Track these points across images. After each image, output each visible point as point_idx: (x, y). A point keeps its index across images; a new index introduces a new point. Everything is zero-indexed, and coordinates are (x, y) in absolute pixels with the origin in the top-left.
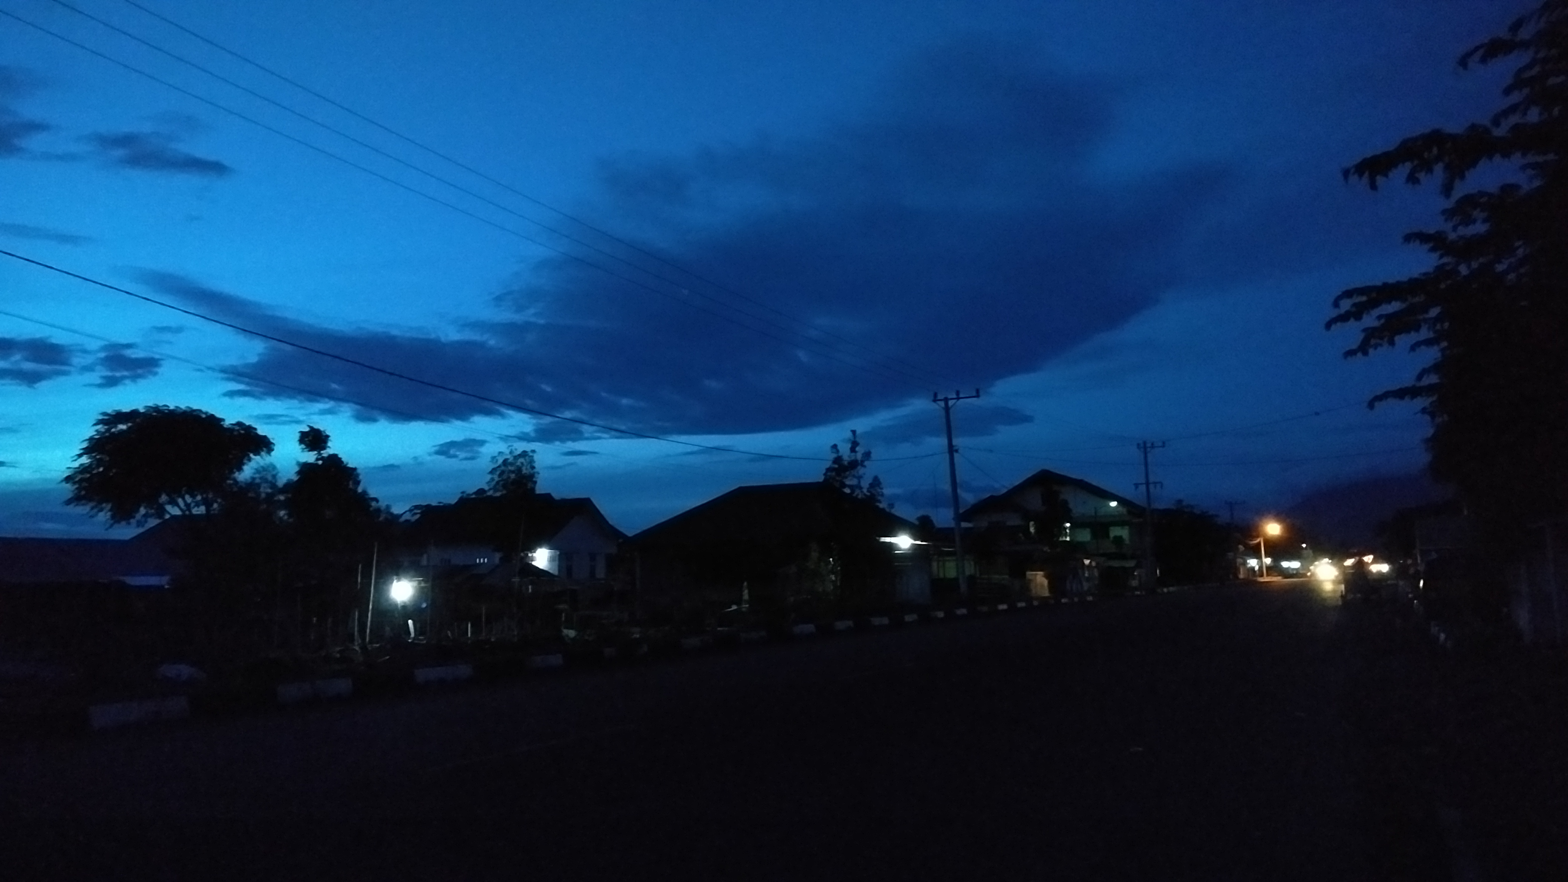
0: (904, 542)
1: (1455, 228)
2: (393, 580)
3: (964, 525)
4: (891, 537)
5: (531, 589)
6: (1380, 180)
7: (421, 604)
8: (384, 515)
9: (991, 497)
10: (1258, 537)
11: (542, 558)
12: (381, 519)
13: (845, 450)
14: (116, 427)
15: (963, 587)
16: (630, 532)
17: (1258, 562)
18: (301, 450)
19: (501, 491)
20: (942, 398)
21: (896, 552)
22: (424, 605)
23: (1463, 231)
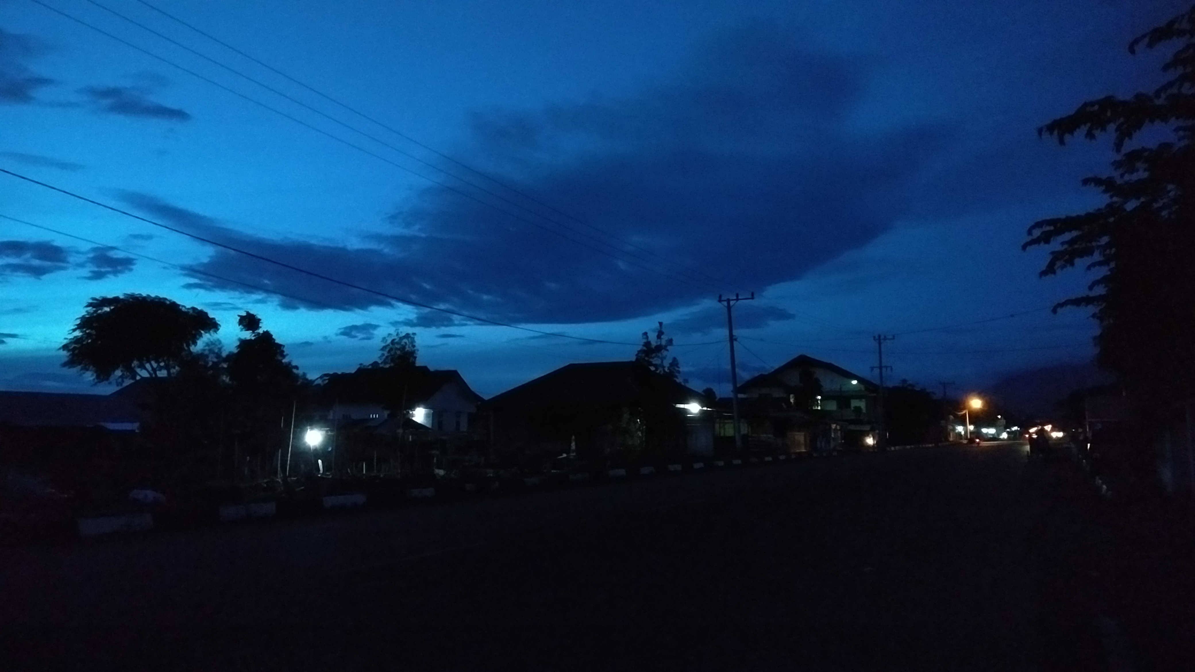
0: (694, 408)
1: (1122, 176)
2: (307, 430)
3: (741, 396)
4: (684, 404)
5: (412, 438)
6: (1067, 137)
7: (328, 448)
8: (301, 380)
9: (761, 375)
10: (964, 409)
11: (420, 415)
12: (299, 383)
13: (653, 338)
14: (102, 310)
15: (739, 443)
16: (487, 396)
17: (964, 428)
18: (240, 330)
19: (390, 364)
20: (725, 299)
21: (688, 415)
22: (330, 449)
23: (1127, 177)
